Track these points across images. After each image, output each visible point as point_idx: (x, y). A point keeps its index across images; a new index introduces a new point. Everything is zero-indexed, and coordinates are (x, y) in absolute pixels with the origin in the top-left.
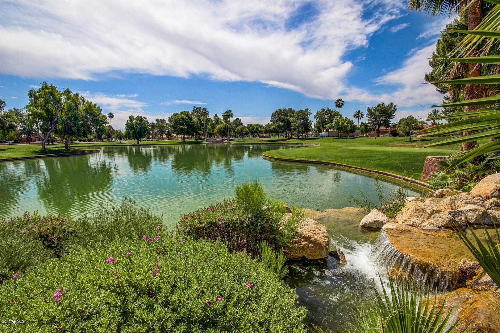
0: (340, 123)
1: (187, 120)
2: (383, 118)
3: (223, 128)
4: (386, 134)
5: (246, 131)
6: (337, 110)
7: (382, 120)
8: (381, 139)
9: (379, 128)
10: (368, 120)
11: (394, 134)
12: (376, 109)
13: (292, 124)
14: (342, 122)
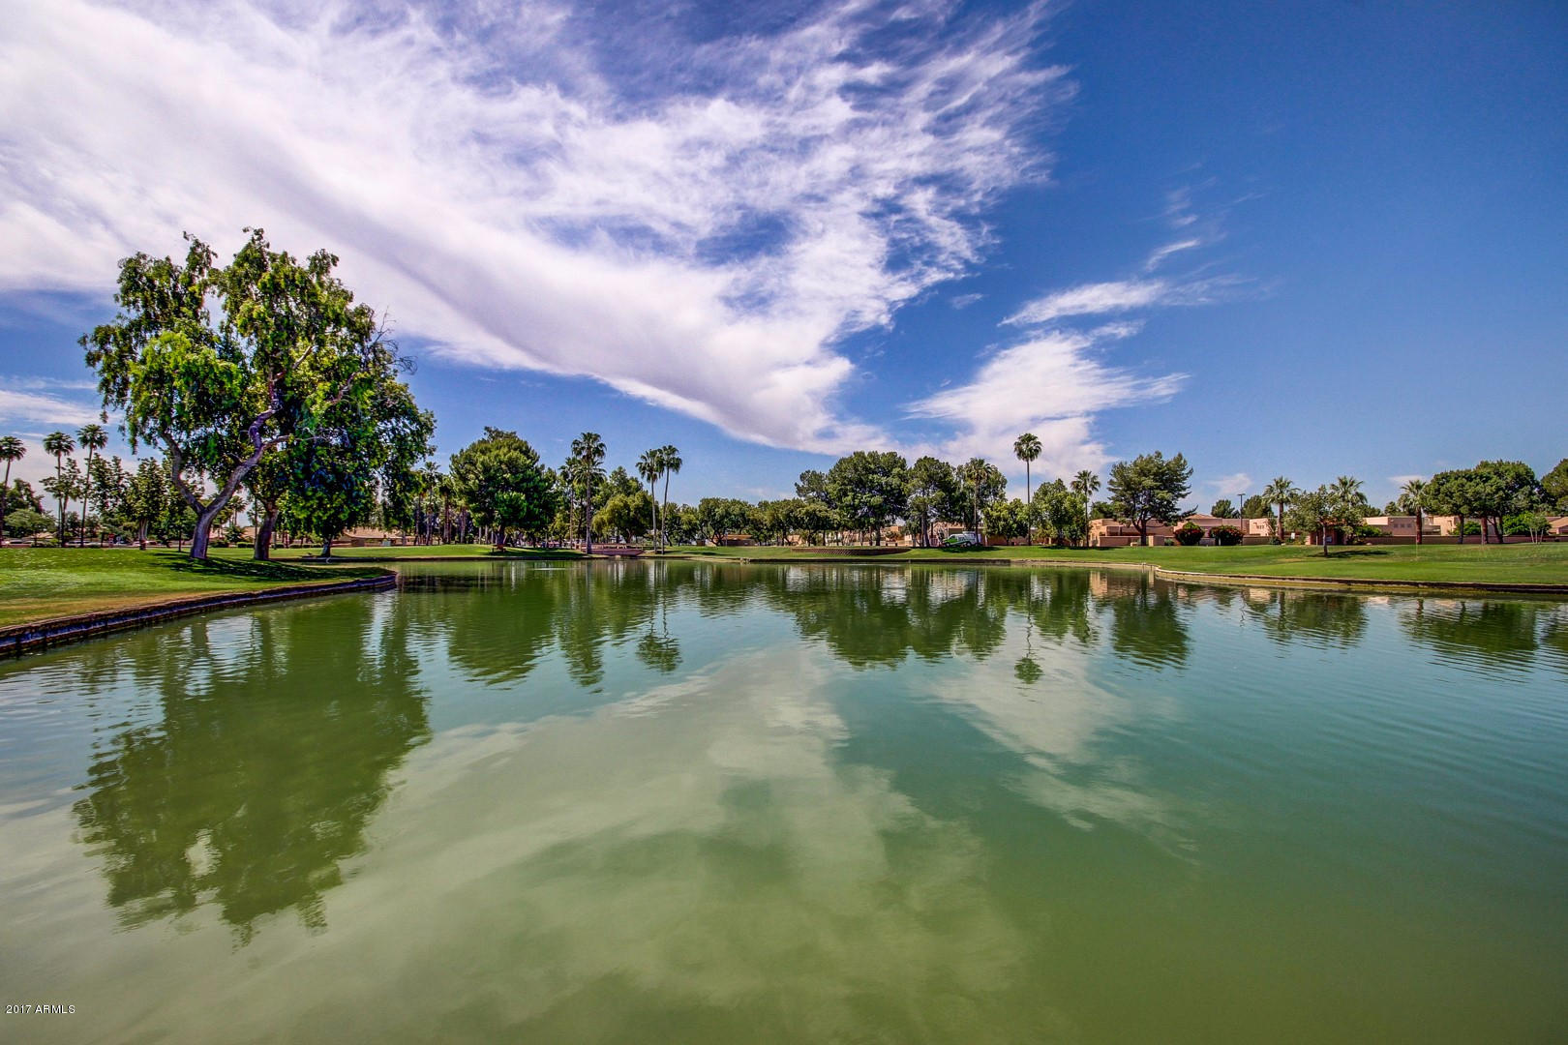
2: (1167, 494)
7: (1163, 499)
9: (1145, 522)
10: (1112, 498)
12: (1141, 469)
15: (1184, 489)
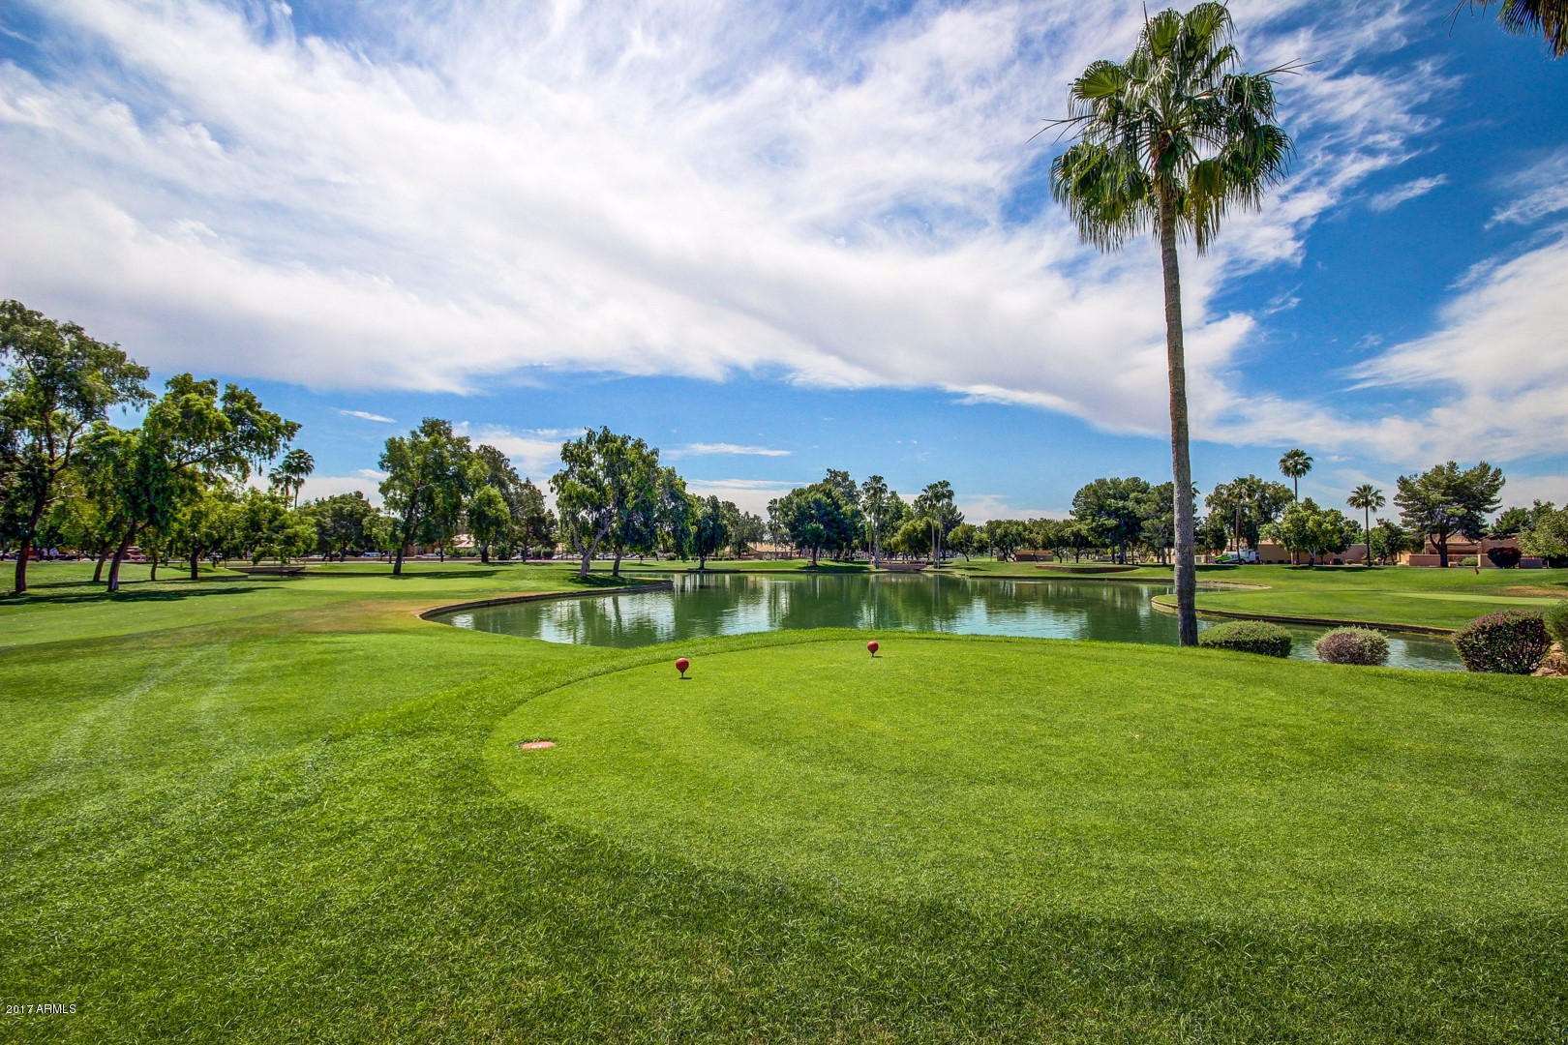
0: (1310, 524)
1: (829, 509)
2: (1458, 509)
3: (922, 531)
4: (1469, 559)
5: (980, 541)
6: (1288, 482)
7: (1453, 515)
8: (1455, 574)
9: (1443, 539)
10: (1402, 514)
11: (1505, 558)
12: (1430, 482)
13: (1145, 524)
14: (1314, 521)
15: (1492, 503)
